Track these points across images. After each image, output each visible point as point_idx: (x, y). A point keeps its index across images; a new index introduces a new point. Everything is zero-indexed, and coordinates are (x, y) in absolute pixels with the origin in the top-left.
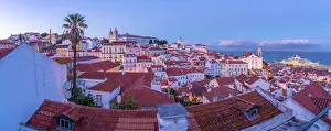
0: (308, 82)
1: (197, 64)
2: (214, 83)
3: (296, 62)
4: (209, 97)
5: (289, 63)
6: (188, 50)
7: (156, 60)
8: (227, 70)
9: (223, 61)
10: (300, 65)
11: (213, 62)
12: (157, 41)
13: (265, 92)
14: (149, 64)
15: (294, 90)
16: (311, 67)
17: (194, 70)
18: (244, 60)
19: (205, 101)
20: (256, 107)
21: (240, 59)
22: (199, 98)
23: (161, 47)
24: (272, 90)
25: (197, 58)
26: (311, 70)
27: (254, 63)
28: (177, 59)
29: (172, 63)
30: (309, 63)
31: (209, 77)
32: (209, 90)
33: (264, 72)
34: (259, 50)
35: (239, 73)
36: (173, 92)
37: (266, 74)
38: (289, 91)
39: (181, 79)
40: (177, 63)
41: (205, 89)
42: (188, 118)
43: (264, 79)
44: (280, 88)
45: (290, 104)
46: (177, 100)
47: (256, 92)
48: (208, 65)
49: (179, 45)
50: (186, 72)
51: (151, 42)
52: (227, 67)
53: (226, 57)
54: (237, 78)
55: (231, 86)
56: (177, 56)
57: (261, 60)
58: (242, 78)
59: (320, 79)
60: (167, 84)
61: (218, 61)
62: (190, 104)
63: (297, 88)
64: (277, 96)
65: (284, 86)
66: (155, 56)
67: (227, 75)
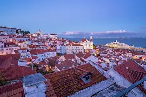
0: (125, 59)
1: (52, 46)
2: (63, 58)
3: (116, 45)
4: (60, 67)
5: (111, 45)
6: (45, 38)
7: (22, 45)
8: (70, 50)
9: (68, 44)
10: (119, 47)
11: (62, 45)
12: (22, 32)
13: (95, 64)
14: (16, 48)
15: (115, 63)
16: (127, 49)
17: (49, 50)
18: (81, 44)
19: (57, 70)
20: (89, 74)
21: (79, 43)
22: (53, 68)
23: (25, 35)
24: (100, 63)
25: (51, 43)
26: (127, 50)
27: (88, 46)
28: (37, 44)
29: (34, 46)
30: (126, 46)
31: (59, 55)
32: (59, 63)
33: (94, 51)
34: (91, 37)
35: (78, 51)
36: (35, 65)
37: (95, 53)
38: (111, 64)
39: (41, 57)
40: (38, 46)
41: (57, 62)
42: (46, 83)
43: (94, 55)
44: (105, 62)
45: (112, 73)
46: (38, 71)
47: (89, 64)
48: (59, 47)
49: (39, 35)
50: (44, 52)
51: (17, 32)
52: (71, 48)
53: (70, 42)
54: (77, 55)
55: (73, 60)
56: (38, 41)
57: (92, 44)
58: (80, 55)
59: (136, 57)
60: (31, 60)
61: (65, 44)
62: (47, 73)
63: (117, 62)
64: (103, 66)
65: (107, 60)
66: (21, 42)
67: (71, 53)
